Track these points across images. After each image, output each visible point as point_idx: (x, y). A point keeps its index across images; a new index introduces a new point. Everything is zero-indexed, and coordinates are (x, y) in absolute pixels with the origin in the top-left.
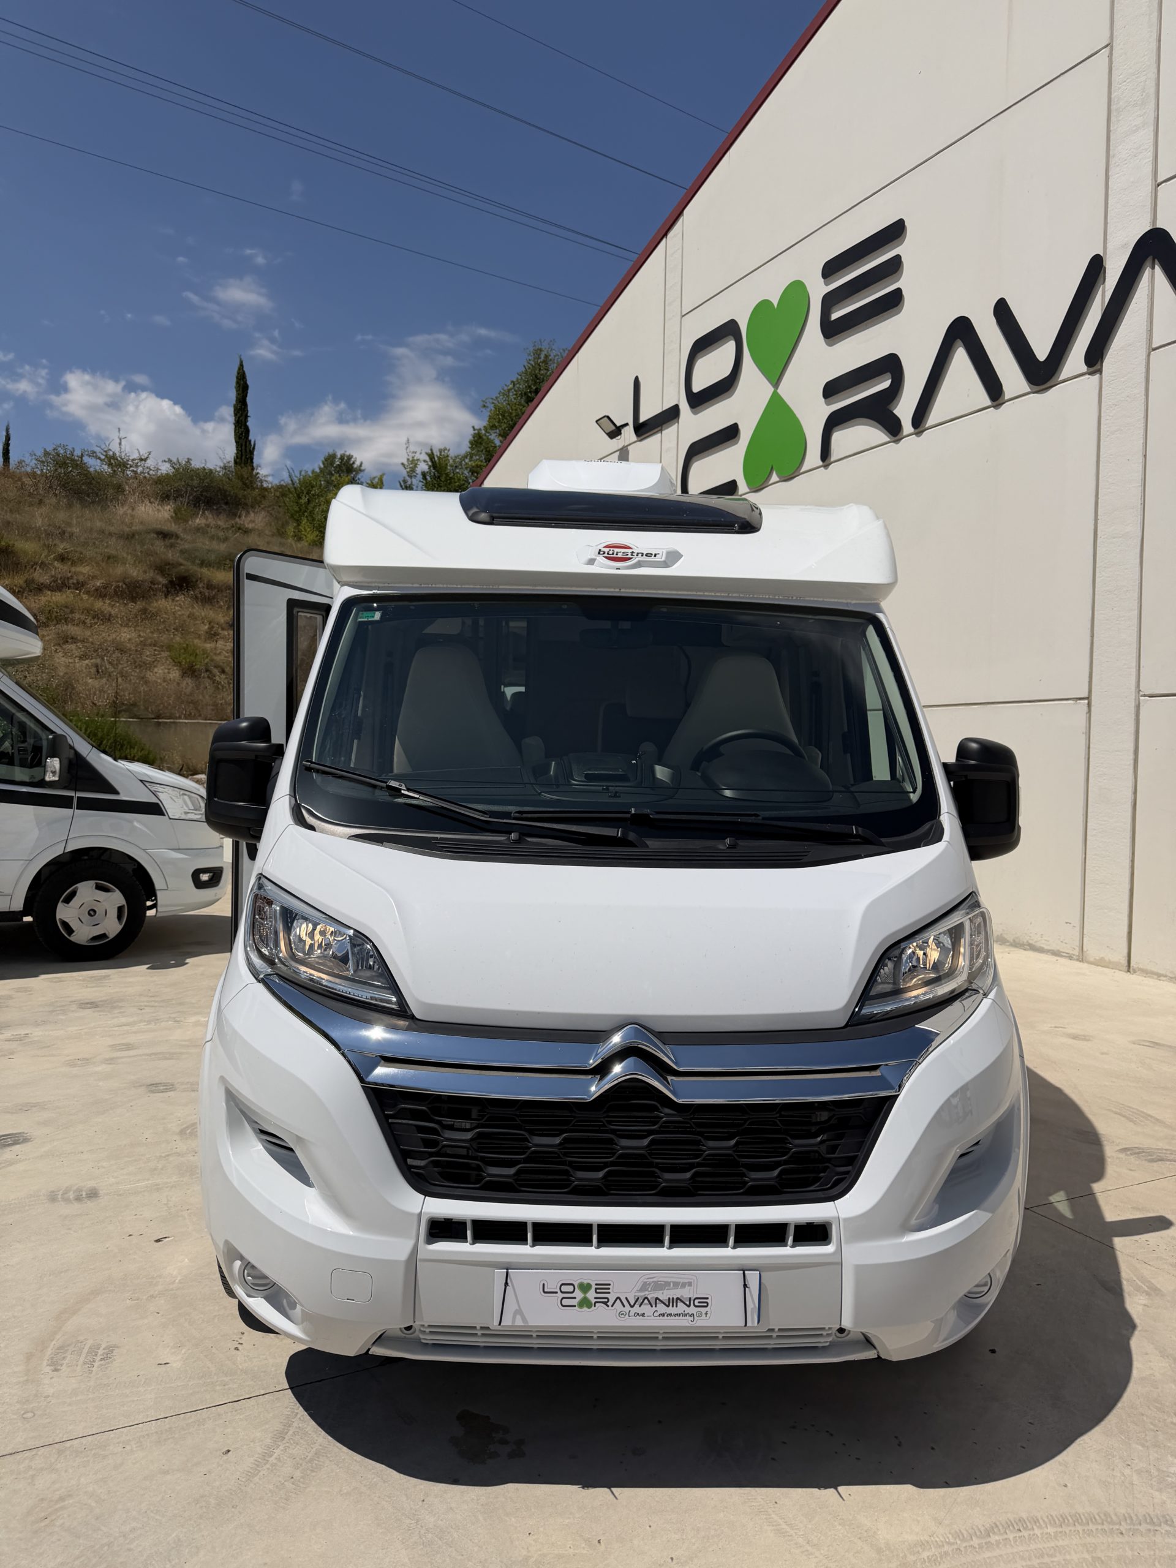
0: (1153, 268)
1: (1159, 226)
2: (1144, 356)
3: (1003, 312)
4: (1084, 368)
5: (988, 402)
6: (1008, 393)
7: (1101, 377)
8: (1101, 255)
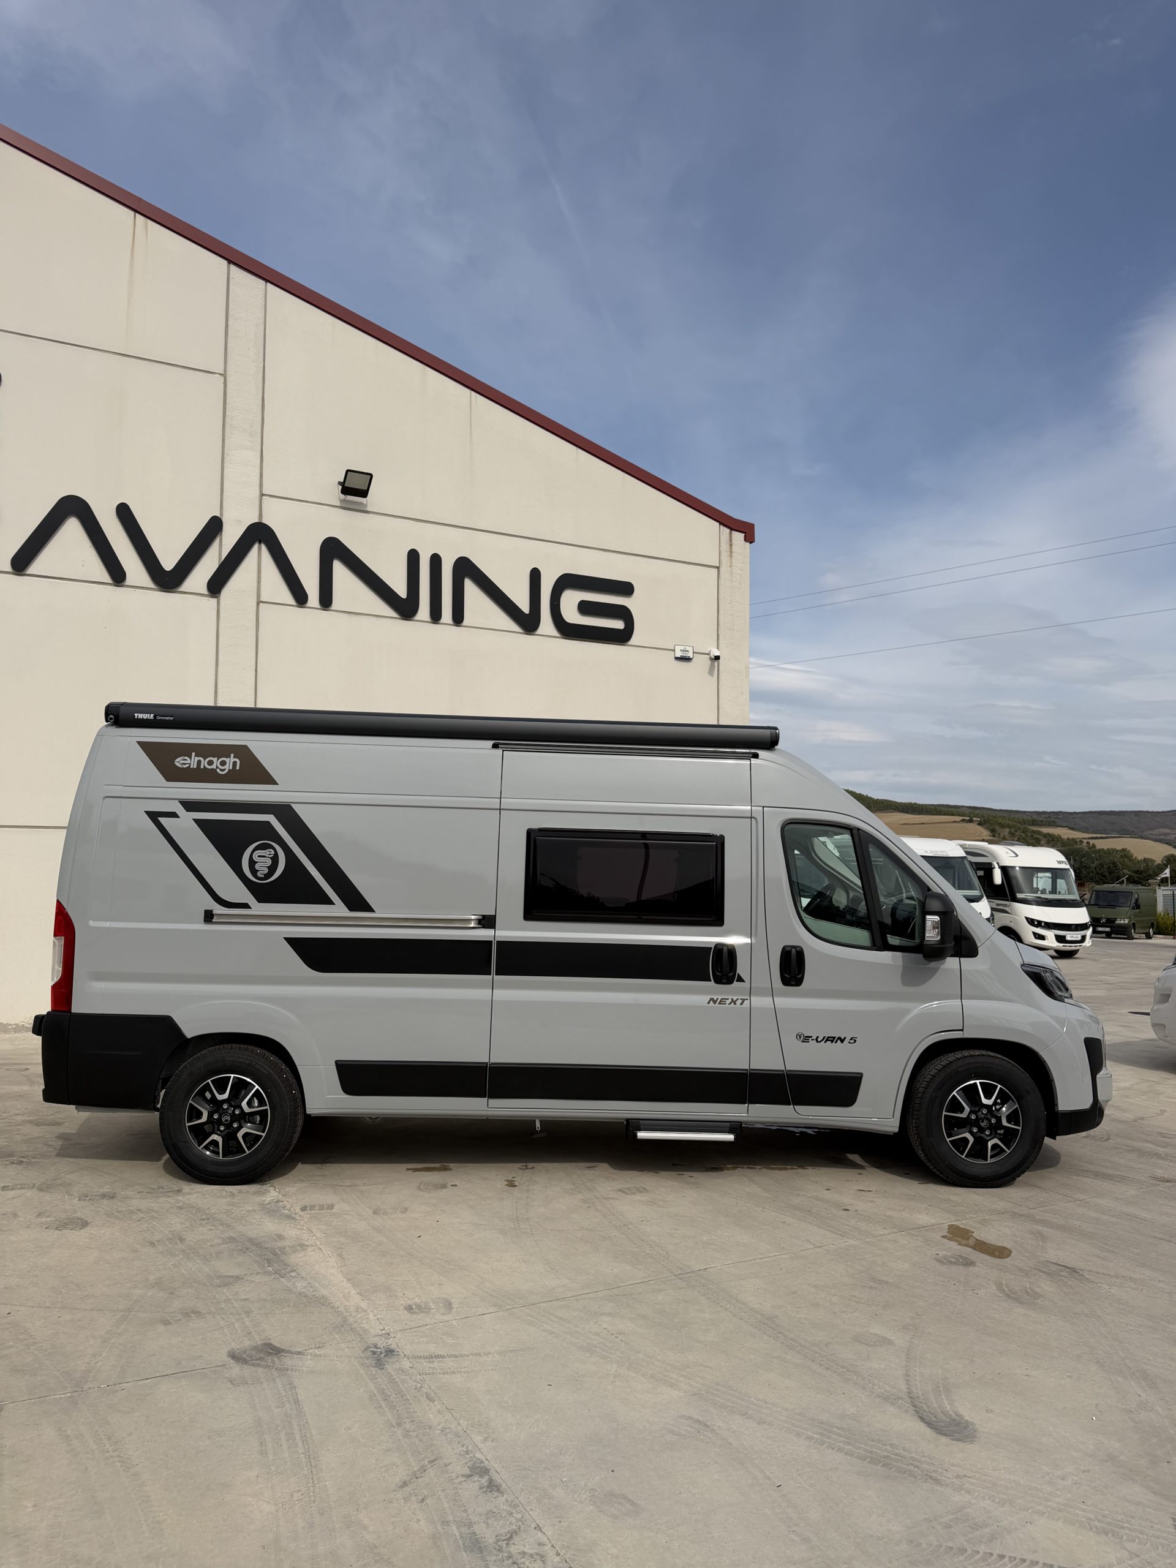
0: (260, 549)
1: (264, 521)
2: (255, 604)
3: (124, 513)
4: (206, 592)
5: (107, 578)
6: (128, 582)
7: (218, 603)
8: (219, 516)
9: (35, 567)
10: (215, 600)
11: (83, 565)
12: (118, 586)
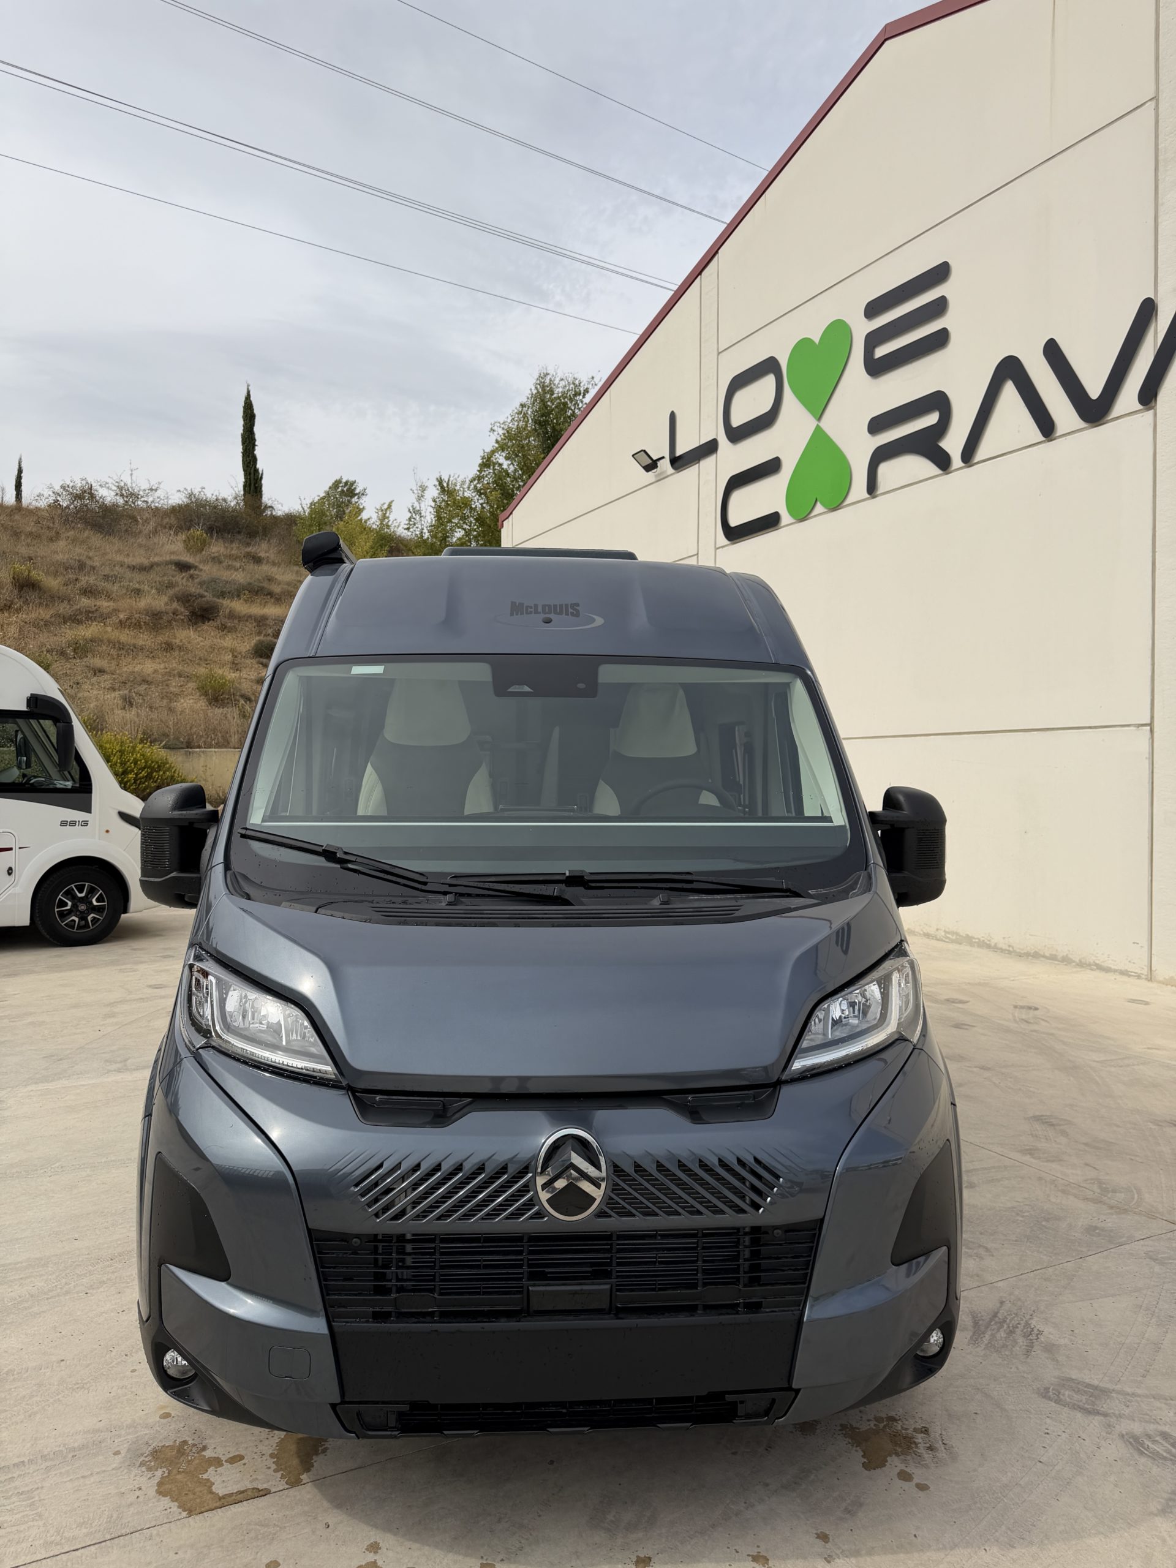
3: (1053, 352)
4: (1140, 407)
5: (1040, 437)
6: (1060, 429)
7: (1155, 415)
8: (1153, 298)
9: (982, 453)
10: (1152, 412)
11: (1019, 431)
12: (1051, 440)
